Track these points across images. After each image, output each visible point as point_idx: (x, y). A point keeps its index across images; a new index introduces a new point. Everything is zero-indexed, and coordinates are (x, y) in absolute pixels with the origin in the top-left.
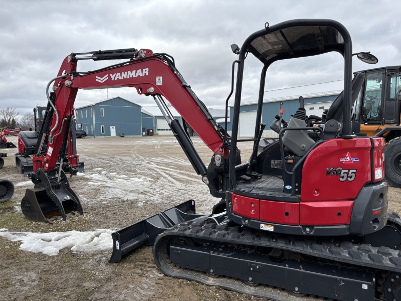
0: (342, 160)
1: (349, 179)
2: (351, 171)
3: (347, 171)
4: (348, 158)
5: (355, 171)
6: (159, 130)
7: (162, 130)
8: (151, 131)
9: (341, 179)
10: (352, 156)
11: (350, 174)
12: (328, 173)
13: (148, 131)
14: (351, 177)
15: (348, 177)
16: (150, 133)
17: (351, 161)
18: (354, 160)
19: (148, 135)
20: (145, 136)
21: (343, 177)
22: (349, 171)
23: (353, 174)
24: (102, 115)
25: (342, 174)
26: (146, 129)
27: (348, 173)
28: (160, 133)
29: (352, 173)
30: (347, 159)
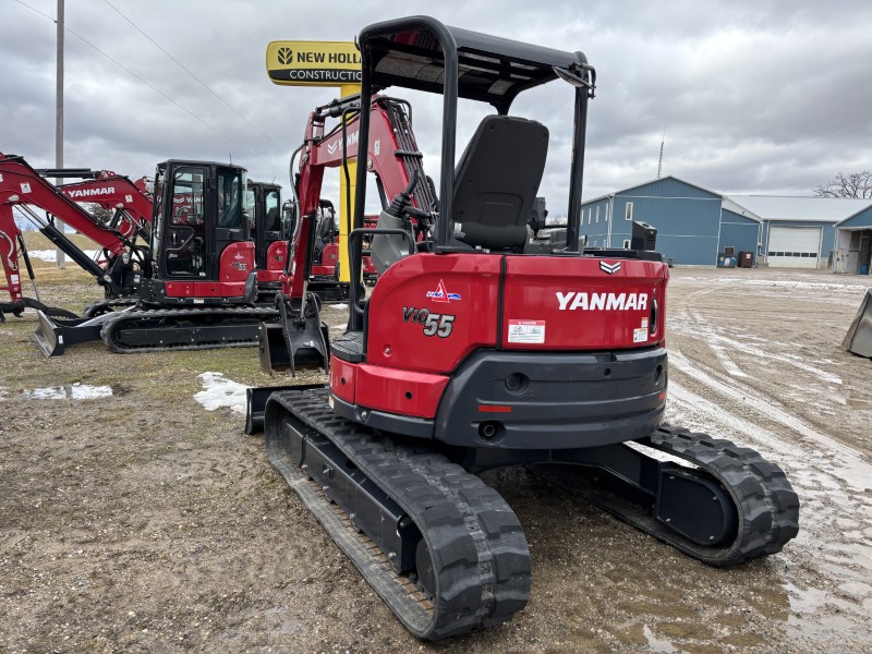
0: (430, 294)
1: (441, 333)
2: (445, 318)
3: (437, 317)
4: (441, 291)
5: (451, 318)
6: (772, 254)
7: (780, 254)
8: (748, 256)
9: (427, 332)
10: (449, 289)
11: (442, 324)
12: (406, 318)
13: (741, 256)
14: (444, 329)
15: (438, 329)
16: (743, 262)
17: (446, 299)
18: (451, 296)
19: (739, 266)
20: (731, 267)
21: (430, 328)
22: (440, 319)
23: (448, 325)
24: (629, 217)
25: (428, 322)
26: (736, 252)
27: (438, 321)
28: (773, 261)
29: (447, 321)
30: (439, 293)
